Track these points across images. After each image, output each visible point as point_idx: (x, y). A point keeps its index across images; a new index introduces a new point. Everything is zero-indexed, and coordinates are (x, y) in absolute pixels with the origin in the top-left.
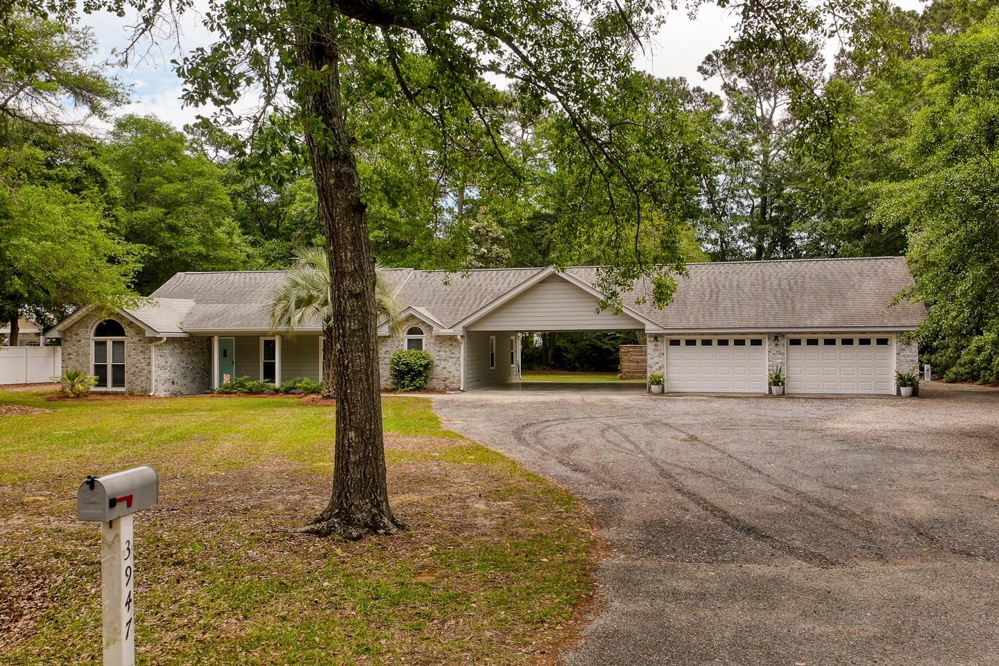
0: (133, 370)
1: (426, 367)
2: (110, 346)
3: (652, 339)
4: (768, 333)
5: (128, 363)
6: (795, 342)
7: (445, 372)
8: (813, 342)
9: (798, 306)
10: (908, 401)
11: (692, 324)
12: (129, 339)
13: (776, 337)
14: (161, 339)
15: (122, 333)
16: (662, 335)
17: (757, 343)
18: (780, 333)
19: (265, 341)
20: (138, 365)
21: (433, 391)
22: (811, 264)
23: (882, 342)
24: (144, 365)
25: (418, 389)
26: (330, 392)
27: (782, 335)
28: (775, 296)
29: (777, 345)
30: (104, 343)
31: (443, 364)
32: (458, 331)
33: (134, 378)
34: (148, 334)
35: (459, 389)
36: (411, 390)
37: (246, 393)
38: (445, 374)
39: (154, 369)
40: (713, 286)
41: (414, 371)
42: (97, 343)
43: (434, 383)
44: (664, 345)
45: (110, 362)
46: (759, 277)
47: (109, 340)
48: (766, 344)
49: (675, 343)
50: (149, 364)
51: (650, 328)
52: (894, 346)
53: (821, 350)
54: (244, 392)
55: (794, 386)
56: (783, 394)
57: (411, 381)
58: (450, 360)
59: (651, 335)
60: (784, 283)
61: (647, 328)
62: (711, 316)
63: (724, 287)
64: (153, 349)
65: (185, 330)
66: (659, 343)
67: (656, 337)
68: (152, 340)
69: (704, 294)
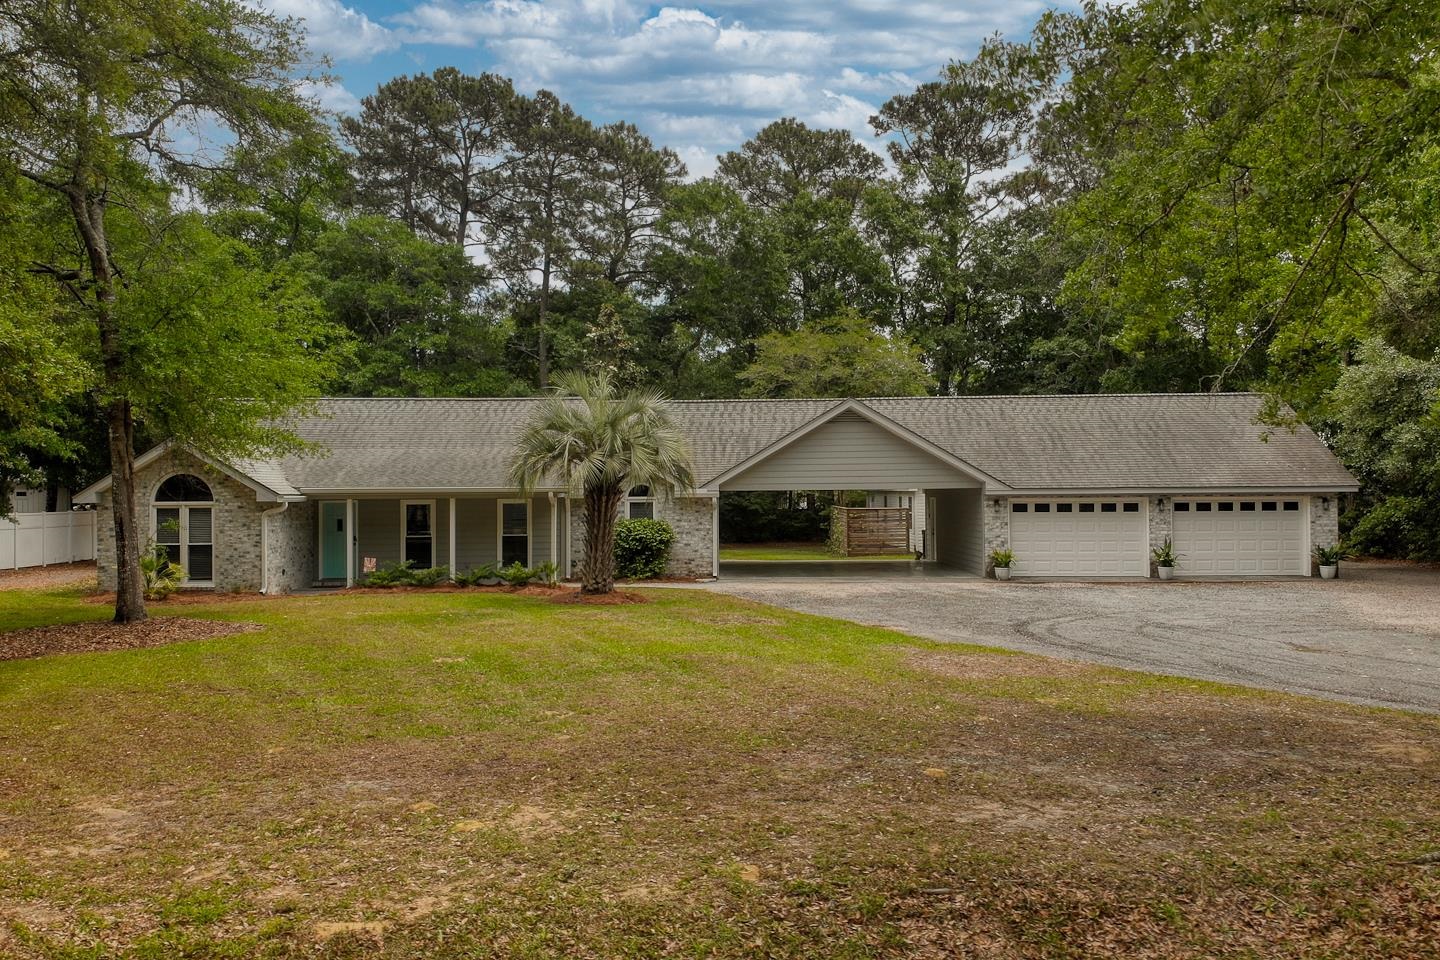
0: (228, 554)
1: (666, 543)
2: (184, 515)
3: (992, 503)
4: (1150, 495)
5: (218, 543)
6: (1182, 507)
7: (688, 550)
8: (1204, 507)
9: (1178, 458)
10: (1332, 584)
11: (1048, 482)
12: (220, 506)
13: (1160, 501)
14: (281, 504)
15: (208, 496)
16: (1005, 498)
17: (1131, 507)
18: (1164, 495)
19: (408, 506)
20: (237, 546)
21: (670, 578)
22: (1165, 400)
23: (1292, 506)
24: (248, 546)
25: (656, 576)
26: (597, 583)
27: (1168, 497)
28: (1140, 444)
29: (1161, 511)
30: (175, 513)
31: (686, 539)
32: (712, 492)
33: (231, 566)
34: (261, 497)
35: (710, 575)
36: (647, 578)
37: (416, 586)
38: (689, 554)
39: (266, 551)
40: (1050, 430)
41: (651, 549)
42: (160, 511)
43: (673, 567)
44: (1007, 512)
45: (184, 543)
46: (1105, 418)
47: (184, 507)
48: (1146, 510)
49: (1020, 508)
50: (258, 544)
51: (992, 488)
52: (1307, 510)
53: (1215, 519)
54: (411, 585)
55: (1185, 566)
56: (1171, 580)
57: (646, 565)
58: (696, 533)
59: (989, 498)
60: (1142, 425)
61: (988, 487)
62: (1070, 471)
63: (1064, 430)
64: (265, 522)
65: (304, 489)
66: (1002, 509)
67: (997, 501)
68: (263, 507)
69: (1041, 440)
